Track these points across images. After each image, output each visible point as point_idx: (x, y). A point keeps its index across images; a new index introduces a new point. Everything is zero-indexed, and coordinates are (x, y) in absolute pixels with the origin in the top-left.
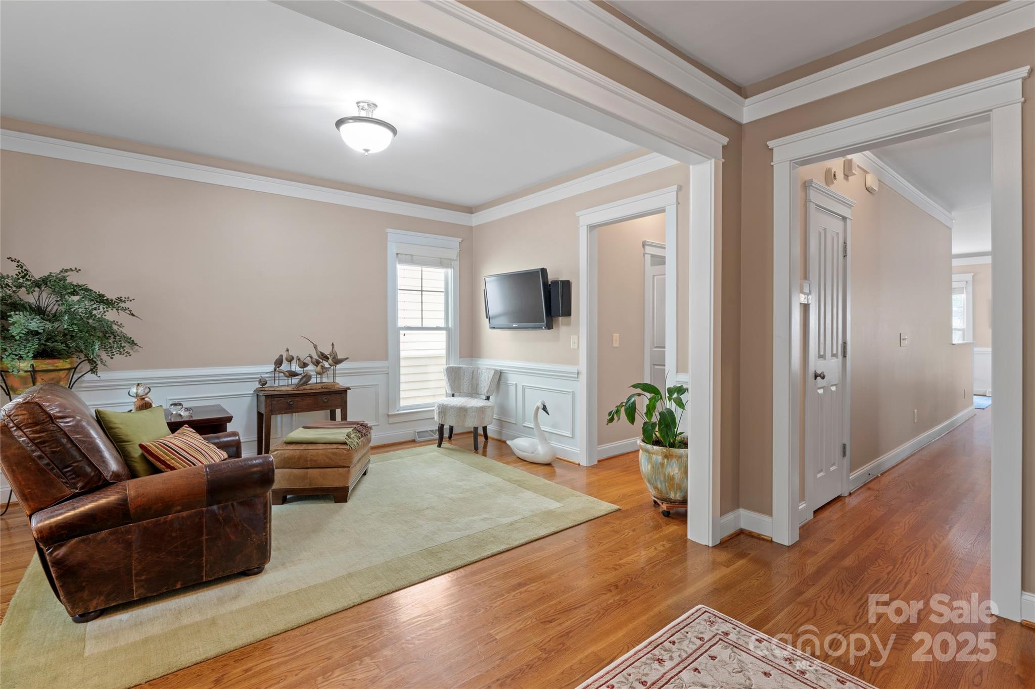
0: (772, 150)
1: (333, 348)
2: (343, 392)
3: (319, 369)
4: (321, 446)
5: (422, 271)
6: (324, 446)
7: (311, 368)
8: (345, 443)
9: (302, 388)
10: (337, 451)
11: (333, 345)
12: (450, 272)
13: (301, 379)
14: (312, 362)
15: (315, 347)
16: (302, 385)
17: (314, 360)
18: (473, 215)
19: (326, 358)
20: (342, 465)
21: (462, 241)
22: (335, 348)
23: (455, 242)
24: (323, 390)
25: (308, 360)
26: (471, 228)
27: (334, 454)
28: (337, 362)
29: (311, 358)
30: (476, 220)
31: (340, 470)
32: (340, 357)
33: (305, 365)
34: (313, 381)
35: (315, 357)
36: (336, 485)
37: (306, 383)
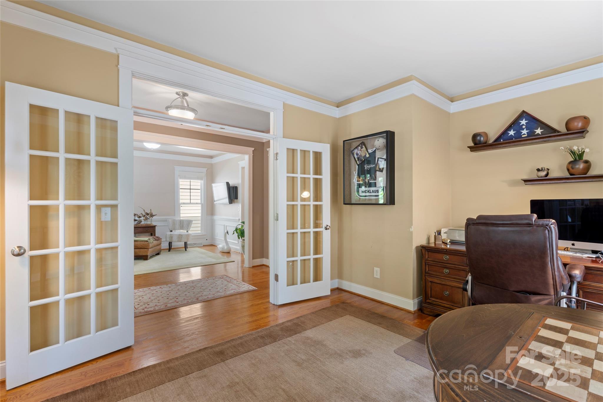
0: (268, 151)
1: (151, 211)
2: (154, 227)
3: (144, 218)
4: (139, 242)
5: (190, 182)
6: (140, 242)
7: (142, 218)
8: (147, 241)
9: (138, 225)
10: (144, 243)
11: (151, 210)
12: (202, 181)
13: (138, 222)
14: (143, 216)
15: (144, 211)
16: (138, 224)
17: (143, 215)
18: (212, 159)
19: (148, 214)
20: (146, 248)
21: (208, 169)
22: (152, 211)
23: (204, 170)
24: (146, 226)
25: (141, 215)
26: (212, 164)
27: (143, 244)
28: (152, 216)
29: (142, 214)
30: (214, 161)
31: (145, 250)
32: (154, 214)
33: (140, 217)
34: (142, 223)
35: (144, 214)
36: (144, 254)
37: (140, 223)
